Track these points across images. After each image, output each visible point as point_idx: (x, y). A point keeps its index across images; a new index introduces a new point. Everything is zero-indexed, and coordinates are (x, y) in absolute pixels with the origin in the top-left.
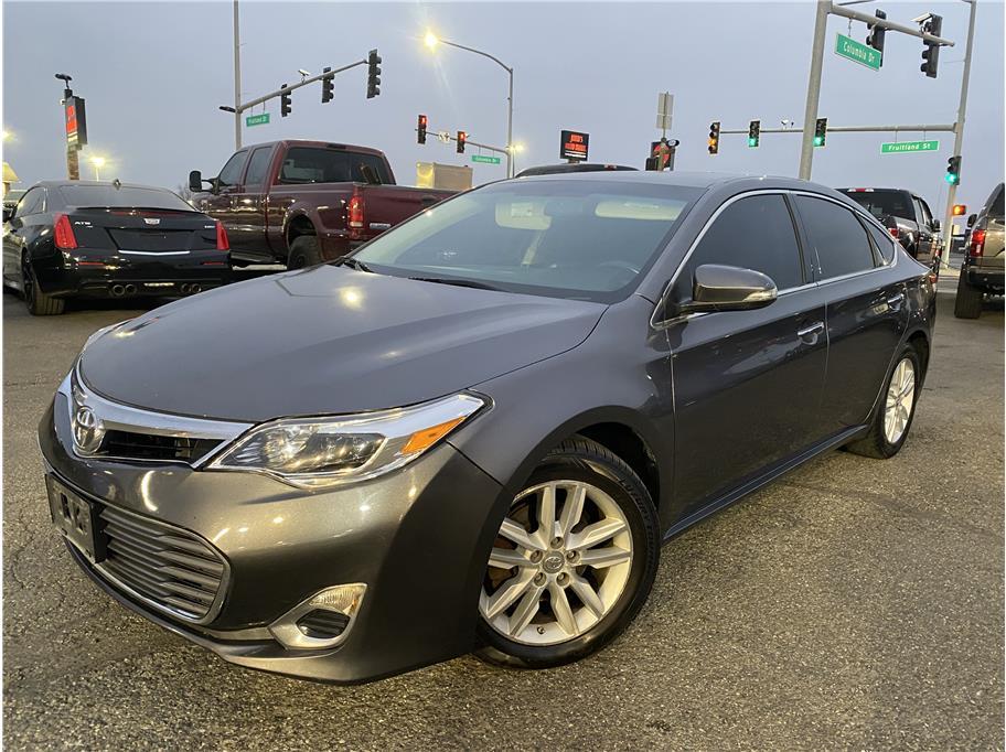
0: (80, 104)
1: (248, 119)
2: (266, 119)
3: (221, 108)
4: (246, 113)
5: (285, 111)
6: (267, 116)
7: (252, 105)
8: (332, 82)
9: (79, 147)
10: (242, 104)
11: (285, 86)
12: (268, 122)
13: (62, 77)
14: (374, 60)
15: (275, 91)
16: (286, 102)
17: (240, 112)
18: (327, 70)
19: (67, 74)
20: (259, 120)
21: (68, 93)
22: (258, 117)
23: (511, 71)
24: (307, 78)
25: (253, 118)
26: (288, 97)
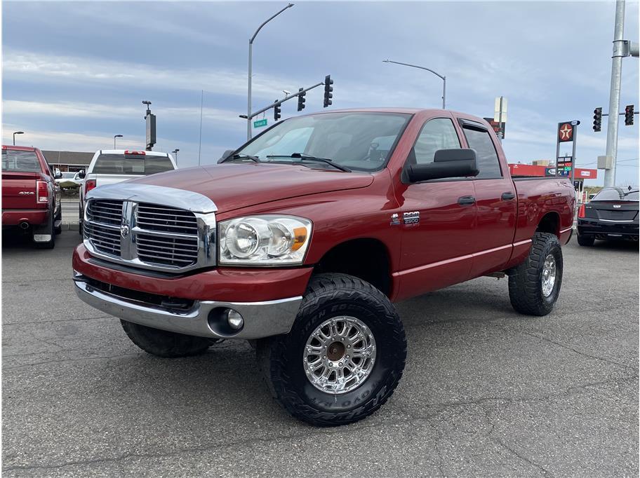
0: (153, 119)
1: (255, 123)
2: (264, 123)
3: (240, 116)
4: (254, 119)
5: (277, 117)
6: (266, 120)
7: (257, 114)
8: (304, 97)
10: (252, 113)
11: (277, 101)
13: (146, 103)
14: (328, 82)
15: (270, 105)
16: (277, 111)
17: (251, 118)
18: (301, 90)
19: (148, 101)
20: (261, 124)
21: (149, 112)
22: (261, 121)
24: (288, 96)
25: (257, 122)
26: (279, 108)
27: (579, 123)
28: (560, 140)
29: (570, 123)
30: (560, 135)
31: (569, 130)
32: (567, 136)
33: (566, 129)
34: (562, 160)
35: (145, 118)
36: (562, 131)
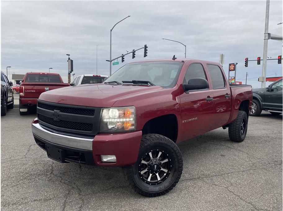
0: (72, 61)
2: (118, 63)
3: (107, 61)
4: (113, 62)
5: (123, 61)
6: (118, 62)
7: (114, 60)
8: (135, 53)
9: (71, 72)
10: (112, 59)
11: (123, 55)
12: (118, 64)
13: (68, 55)
14: (146, 47)
15: (120, 56)
16: (123, 58)
17: (111, 61)
18: (134, 50)
19: (69, 54)
20: (116, 64)
21: (69, 59)
22: (115, 63)
23: (185, 46)
24: (128, 52)
25: (114, 63)
26: (124, 57)
27: (237, 64)
28: (230, 70)
29: (233, 64)
30: (230, 68)
31: (233, 67)
32: (233, 69)
33: (232, 66)
34: (231, 78)
35: (68, 61)
36: (231, 67)
